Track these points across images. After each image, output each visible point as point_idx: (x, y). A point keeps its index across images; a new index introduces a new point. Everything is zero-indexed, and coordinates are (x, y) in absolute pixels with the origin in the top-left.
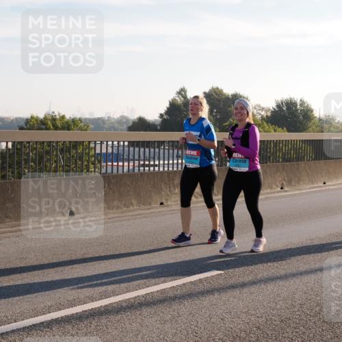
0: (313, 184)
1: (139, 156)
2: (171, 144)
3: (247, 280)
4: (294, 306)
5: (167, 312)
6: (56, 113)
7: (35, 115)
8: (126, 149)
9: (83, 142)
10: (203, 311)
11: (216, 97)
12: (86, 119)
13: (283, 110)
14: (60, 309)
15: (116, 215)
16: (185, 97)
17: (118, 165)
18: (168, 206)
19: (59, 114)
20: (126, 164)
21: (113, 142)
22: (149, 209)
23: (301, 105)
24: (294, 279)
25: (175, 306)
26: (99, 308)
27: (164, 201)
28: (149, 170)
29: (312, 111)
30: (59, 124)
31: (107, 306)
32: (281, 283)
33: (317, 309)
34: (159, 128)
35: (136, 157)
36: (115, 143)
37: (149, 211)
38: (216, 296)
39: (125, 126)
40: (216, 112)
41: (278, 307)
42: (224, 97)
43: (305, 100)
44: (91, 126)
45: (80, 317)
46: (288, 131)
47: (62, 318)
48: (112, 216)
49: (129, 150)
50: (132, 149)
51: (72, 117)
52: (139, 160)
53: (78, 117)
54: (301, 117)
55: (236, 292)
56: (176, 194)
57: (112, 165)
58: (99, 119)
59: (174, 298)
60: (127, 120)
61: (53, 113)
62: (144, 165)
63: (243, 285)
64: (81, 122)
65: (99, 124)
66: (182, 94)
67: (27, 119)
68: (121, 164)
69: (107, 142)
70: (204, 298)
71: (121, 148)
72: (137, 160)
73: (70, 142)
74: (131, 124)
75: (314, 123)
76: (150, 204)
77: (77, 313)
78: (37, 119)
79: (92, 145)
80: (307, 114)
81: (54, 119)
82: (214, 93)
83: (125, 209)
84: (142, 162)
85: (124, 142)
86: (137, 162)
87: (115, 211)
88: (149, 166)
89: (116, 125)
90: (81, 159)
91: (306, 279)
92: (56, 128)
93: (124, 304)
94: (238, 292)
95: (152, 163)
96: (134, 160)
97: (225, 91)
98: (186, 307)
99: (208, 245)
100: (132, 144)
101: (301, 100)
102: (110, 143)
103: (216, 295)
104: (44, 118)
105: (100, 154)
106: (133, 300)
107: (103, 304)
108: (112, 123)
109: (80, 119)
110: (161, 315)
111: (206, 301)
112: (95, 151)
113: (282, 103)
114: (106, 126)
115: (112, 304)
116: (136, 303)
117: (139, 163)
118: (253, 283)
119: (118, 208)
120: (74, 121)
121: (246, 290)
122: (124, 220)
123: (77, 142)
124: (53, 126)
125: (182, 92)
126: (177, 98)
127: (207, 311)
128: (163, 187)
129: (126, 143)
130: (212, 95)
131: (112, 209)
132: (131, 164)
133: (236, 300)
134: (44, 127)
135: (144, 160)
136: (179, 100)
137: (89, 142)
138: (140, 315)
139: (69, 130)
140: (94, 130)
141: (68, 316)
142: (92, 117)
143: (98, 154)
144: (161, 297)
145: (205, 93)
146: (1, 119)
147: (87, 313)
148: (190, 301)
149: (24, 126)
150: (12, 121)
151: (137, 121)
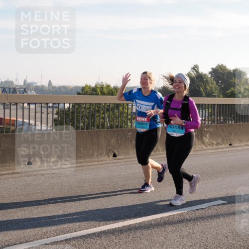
5: (184, 230)
6: (104, 83)
7: (88, 84)
10: (212, 230)
11: (221, 71)
14: (107, 224)
16: (197, 72)
19: (106, 84)
25: (191, 225)
26: (135, 224)
30: (105, 91)
31: (140, 223)
38: (221, 220)
40: (221, 83)
42: (227, 71)
45: (121, 231)
47: (108, 230)
51: (115, 86)
59: (190, 220)
61: (102, 82)
66: (195, 70)
67: (83, 88)
70: (212, 221)
73: (114, 104)
77: (119, 228)
78: (90, 87)
81: (102, 88)
82: (220, 69)
92: (103, 93)
93: (153, 223)
97: (228, 67)
98: (199, 227)
104: (95, 87)
106: (159, 220)
107: (138, 222)
110: (180, 231)
111: (214, 223)
112: (132, 111)
115: (144, 222)
116: (162, 222)
123: (118, 104)
124: (101, 92)
125: (195, 68)
126: (192, 73)
127: (215, 231)
130: (218, 70)
134: (95, 93)
136: (193, 74)
137: (127, 104)
138: (164, 231)
139: (112, 95)
141: (112, 229)
143: (134, 113)
144: (180, 218)
145: (213, 69)
146: (64, 87)
147: (126, 228)
148: (201, 222)
149: (81, 92)
150: (72, 88)
151: (162, 89)
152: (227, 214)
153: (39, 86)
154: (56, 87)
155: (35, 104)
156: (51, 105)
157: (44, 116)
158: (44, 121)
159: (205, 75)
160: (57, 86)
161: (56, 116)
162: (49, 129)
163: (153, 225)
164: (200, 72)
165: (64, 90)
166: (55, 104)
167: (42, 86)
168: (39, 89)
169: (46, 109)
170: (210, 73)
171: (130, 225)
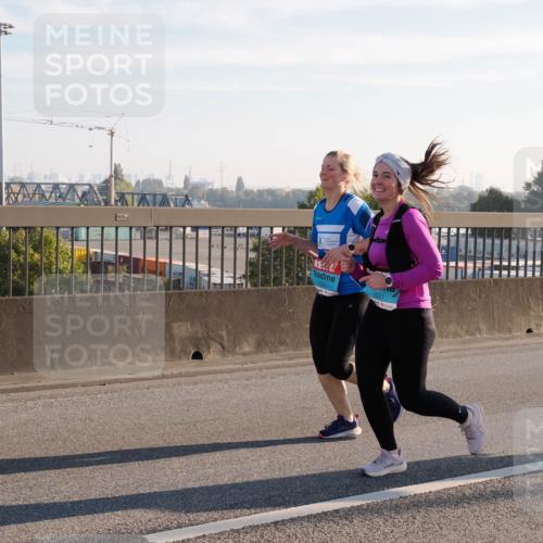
15: (452, 347)
17: (457, 266)
18: (539, 335)
20: (470, 265)
21: (449, 229)
26: (427, 495)
27: (533, 327)
28: (509, 275)
31: (439, 492)
36: (453, 230)
39: (466, 204)
48: (447, 348)
49: (475, 244)
52: (492, 259)
57: (447, 267)
60: (471, 193)
62: (500, 268)
68: (461, 264)
69: (440, 229)
72: (488, 259)
74: (475, 200)
76: (510, 331)
83: (467, 337)
84: (496, 263)
86: (488, 263)
87: (450, 340)
88: (508, 268)
89: (452, 201)
93: (468, 492)
95: (514, 264)
96: (483, 259)
100: (479, 232)
102: (444, 230)
106: (482, 486)
108: (446, 198)
116: (488, 490)
119: (456, 335)
122: (465, 356)
128: (532, 305)
129: (470, 232)
131: (447, 337)
132: (479, 263)
135: (501, 259)
146: (271, 192)
149: (306, 202)
150: (288, 193)
151: (487, 194)
153: (217, 190)
154: (252, 191)
155: (210, 228)
156: (242, 230)
157: (229, 254)
158: (228, 265)
160: (255, 190)
161: (252, 255)
162: (238, 282)
163: (468, 498)
165: (270, 198)
166: (251, 228)
167: (224, 190)
168: (217, 197)
169: (232, 239)
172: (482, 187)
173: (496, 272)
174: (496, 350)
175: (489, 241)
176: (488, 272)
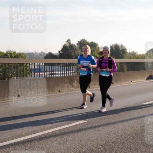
0: (126, 82)
1: (49, 70)
2: (63, 64)
3: (97, 124)
4: (118, 136)
5: (61, 140)
6: (12, 51)
7: (2, 52)
8: (43, 67)
9: (24, 64)
10: (78, 139)
11: (84, 43)
12: (25, 53)
13: (113, 49)
14: (13, 139)
16: (70, 43)
17: (40, 74)
18: (62, 92)
21: (37, 64)
22: (54, 93)
23: (121, 47)
24: (118, 124)
25: (65, 137)
26: (31, 138)
27: (60, 90)
28: (54, 76)
29: (126, 49)
30: (13, 55)
31: (34, 137)
32: (112, 126)
33: (128, 137)
34: (58, 57)
35: (48, 70)
36: (38, 64)
37: (54, 94)
39: (43, 56)
41: (111, 136)
42: (87, 43)
43: (123, 45)
44: (28, 56)
45: (22, 143)
46: (116, 59)
49: (45, 67)
50: (46, 67)
51: (19, 52)
52: (49, 72)
53: (22, 52)
54: (121, 52)
55: (92, 130)
56: (66, 86)
57: (37, 74)
58: (31, 53)
59: (65, 133)
60: (44, 54)
61: (10, 50)
62: (51, 74)
63: (96, 127)
64: (23, 54)
65: (31, 55)
66: (68, 42)
69: (35, 64)
71: (41, 66)
72: (48, 72)
73: (18, 64)
74: (45, 55)
75: (127, 55)
76: (54, 91)
77: (21, 141)
79: (28, 65)
80: (124, 51)
81: (11, 53)
82: (83, 42)
84: (50, 73)
85: (42, 63)
88: (54, 74)
89: (39, 56)
90: (23, 71)
91: (123, 124)
92: (12, 57)
93: (42, 136)
94: (94, 130)
95: (55, 73)
96: (47, 72)
97: (87, 41)
98: (70, 137)
99: (80, 109)
100: (46, 64)
101: (121, 45)
102: (36, 64)
103: (84, 132)
104: (6, 53)
105: (32, 69)
106: (46, 134)
107: (33, 137)
108: (37, 55)
109: (22, 53)
110: (59, 141)
111: (79, 134)
112: (29, 67)
113: (113, 46)
114: (35, 56)
115: (37, 136)
116: (48, 136)
117: (49, 73)
118: (100, 126)
120: (20, 54)
121: (97, 129)
123: (21, 64)
124: (10, 56)
125: (68, 41)
126: (66, 44)
127: (80, 139)
128: (60, 84)
129: (43, 64)
130: (82, 42)
132: (46, 73)
133: (92, 134)
134: (6, 57)
136: (67, 45)
137: (27, 64)
138: (49, 141)
139: (17, 58)
140: (28, 58)
141: (17, 142)
142: (28, 52)
143: (31, 69)
144: (59, 133)
145: (79, 41)
147: (25, 141)
148: (72, 134)
151: (48, 54)
152: (86, 129)
159: (74, 45)
163: (43, 138)
164: (71, 43)
170: (77, 44)
171: (28, 139)
172: (47, 52)
173: (53, 75)
174: (50, 97)
175: (50, 67)
176: (48, 75)
